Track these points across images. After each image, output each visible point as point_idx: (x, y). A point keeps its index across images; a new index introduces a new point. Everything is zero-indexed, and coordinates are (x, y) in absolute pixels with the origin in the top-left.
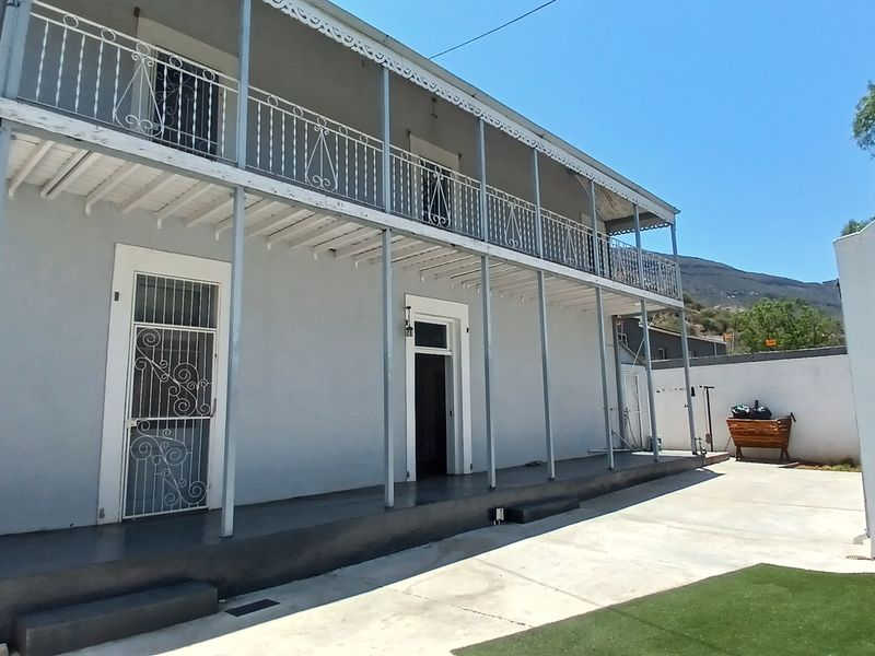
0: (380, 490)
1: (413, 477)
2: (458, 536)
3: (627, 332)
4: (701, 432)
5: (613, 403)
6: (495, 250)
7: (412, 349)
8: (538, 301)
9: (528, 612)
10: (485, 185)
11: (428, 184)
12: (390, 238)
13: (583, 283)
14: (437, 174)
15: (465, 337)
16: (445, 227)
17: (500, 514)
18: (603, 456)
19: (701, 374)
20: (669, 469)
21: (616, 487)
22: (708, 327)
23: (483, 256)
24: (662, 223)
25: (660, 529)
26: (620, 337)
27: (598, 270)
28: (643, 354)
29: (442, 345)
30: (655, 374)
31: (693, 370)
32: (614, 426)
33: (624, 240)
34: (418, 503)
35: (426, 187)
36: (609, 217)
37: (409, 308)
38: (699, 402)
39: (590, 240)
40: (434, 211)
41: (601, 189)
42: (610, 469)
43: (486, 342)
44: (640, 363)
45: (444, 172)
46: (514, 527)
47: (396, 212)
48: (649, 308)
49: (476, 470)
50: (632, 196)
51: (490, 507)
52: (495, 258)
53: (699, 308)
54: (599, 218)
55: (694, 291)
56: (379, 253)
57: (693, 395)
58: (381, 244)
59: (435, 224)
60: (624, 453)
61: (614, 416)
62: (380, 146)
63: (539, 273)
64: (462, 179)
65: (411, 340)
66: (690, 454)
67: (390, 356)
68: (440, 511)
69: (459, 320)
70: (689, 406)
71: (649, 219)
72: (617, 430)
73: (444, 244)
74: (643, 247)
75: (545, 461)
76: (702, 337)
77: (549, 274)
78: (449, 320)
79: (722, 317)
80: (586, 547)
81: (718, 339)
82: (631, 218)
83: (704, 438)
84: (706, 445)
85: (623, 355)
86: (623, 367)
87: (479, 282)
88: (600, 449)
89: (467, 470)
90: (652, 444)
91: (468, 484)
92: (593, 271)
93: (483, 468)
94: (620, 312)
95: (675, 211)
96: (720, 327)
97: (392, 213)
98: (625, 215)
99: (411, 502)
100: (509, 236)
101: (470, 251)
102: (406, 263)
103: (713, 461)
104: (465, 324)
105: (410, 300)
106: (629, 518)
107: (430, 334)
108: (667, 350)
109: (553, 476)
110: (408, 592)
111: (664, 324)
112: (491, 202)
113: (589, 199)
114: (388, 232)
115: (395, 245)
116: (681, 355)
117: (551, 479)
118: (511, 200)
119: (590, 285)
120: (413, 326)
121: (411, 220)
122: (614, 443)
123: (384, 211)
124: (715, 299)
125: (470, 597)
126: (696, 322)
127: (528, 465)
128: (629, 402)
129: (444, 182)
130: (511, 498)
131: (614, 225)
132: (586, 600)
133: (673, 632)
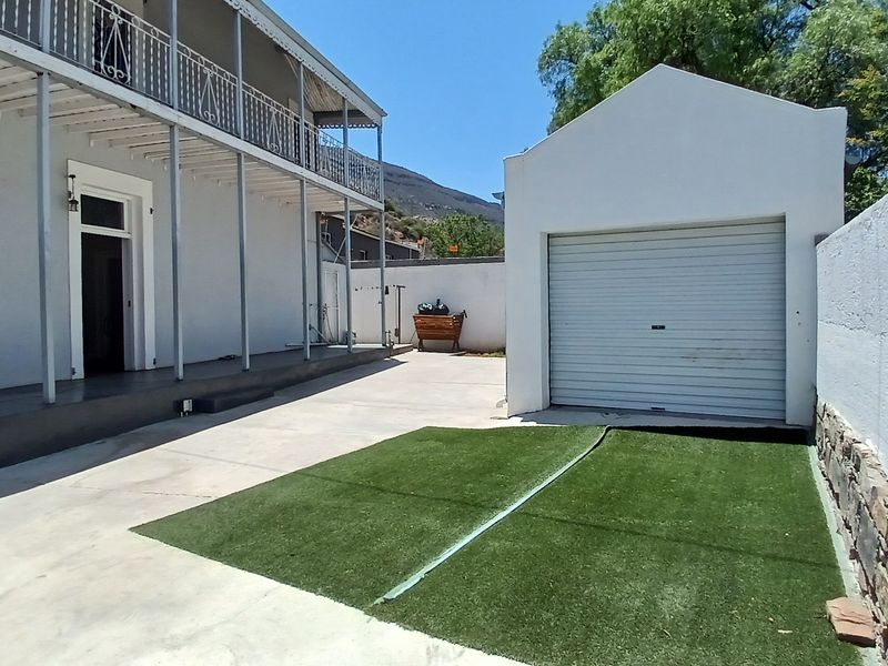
0: (38, 388)
1: (80, 373)
2: (137, 430)
3: (330, 230)
4: (391, 326)
5: (312, 298)
6: (186, 121)
7: (76, 226)
8: (236, 186)
9: (214, 487)
10: (176, 42)
11: (102, 28)
12: (48, 86)
13: (286, 172)
14: (113, 16)
15: (148, 219)
16: (123, 82)
17: (187, 405)
18: (301, 349)
19: (395, 274)
20: (361, 358)
21: (311, 377)
22: (407, 235)
23: (172, 126)
24: (370, 123)
25: (348, 408)
26: (323, 236)
27: (304, 162)
28: (343, 253)
29: (119, 226)
30: (354, 273)
31: (388, 270)
32: (313, 320)
33: (330, 136)
34: (86, 398)
35: (98, 29)
36: (318, 108)
37: (73, 177)
38: (390, 299)
39: (297, 127)
40: (109, 61)
41: (310, 75)
42: (306, 360)
43: (174, 224)
44: (341, 261)
45: (123, 15)
46: (203, 417)
47: (57, 53)
48: (352, 207)
49: (159, 365)
50: (342, 90)
51: (176, 398)
52: (185, 130)
53: (400, 216)
54: (307, 106)
55: (396, 199)
57: (387, 293)
58: (35, 91)
59: (110, 77)
60: (320, 345)
61: (312, 313)
63: (239, 155)
64: (145, 27)
65: (76, 216)
66: (380, 346)
67: (47, 228)
68: (115, 405)
69: (140, 199)
70: (382, 303)
71: (357, 117)
72: (315, 324)
73: (121, 104)
74: (350, 145)
75: (238, 353)
76: (400, 243)
77: (250, 158)
78: (128, 197)
79: (418, 226)
80: (278, 428)
81: (413, 246)
82: (340, 113)
83: (393, 332)
84: (394, 338)
85: (325, 252)
86: (324, 264)
87: (167, 158)
88: (297, 343)
89: (149, 365)
90: (346, 339)
91: (150, 378)
92: (298, 163)
93: (169, 363)
94: (324, 210)
95: (382, 114)
96: (416, 234)
97: (51, 54)
98: (335, 108)
99: (78, 397)
100: (205, 108)
101: (156, 118)
102: (71, 121)
103: (399, 352)
104: (148, 204)
105: (73, 167)
106: (322, 401)
107: (101, 210)
108: (366, 252)
109: (248, 367)
110: (77, 485)
111: (367, 228)
112: (182, 62)
113: (297, 81)
114: (45, 77)
115: (53, 95)
116: (378, 257)
117: (245, 370)
118: (208, 65)
119: (294, 176)
120: (78, 199)
121: (77, 66)
122: (311, 338)
123: (40, 49)
124: (414, 209)
125: (150, 482)
126: (397, 229)
127: (221, 359)
128: (328, 299)
129: (123, 27)
130: (202, 390)
131: (322, 117)
132: (274, 470)
133: (349, 483)
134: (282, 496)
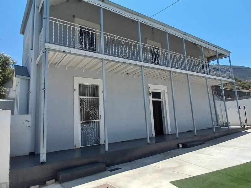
0: (146, 139)
1: (154, 135)
2: (168, 152)
3: (217, 91)
4: (243, 120)
5: (213, 112)
6: (173, 70)
7: (151, 99)
8: (187, 83)
9: (191, 172)
10: (169, 51)
11: (153, 53)
12: (143, 69)
13: (201, 77)
14: (155, 50)
15: (166, 95)
16: (158, 64)
17: (180, 145)
18: (212, 128)
19: (242, 102)
20: (233, 131)
21: (216, 138)
22: (244, 87)
23: (170, 72)
24: (226, 56)
25: (231, 149)
26: (214, 92)
27: (206, 73)
28: (222, 97)
29: (160, 98)
30: (227, 103)
31: (240, 101)
32: (214, 119)
33: (213, 63)
34: (156, 142)
35: (152, 53)
36: (208, 56)
37: (150, 88)
38: (242, 111)
39: (203, 64)
40: (155, 60)
41: (205, 48)
42: (214, 132)
43: (173, 96)
44: (221, 100)
45: (157, 49)
46: (185, 149)
47: (144, 61)
48: (223, 83)
49: (172, 133)
50: (215, 49)
51: (178, 143)
52: (173, 72)
53: (240, 81)
54: (205, 57)
55: (237, 76)
56: (141, 73)
57: (240, 108)
58: (141, 70)
59: (156, 64)
60: (218, 127)
61: (214, 116)
62: (139, 44)
63: (187, 75)
64: (162, 50)
65: (151, 97)
66: (240, 127)
67: (145, 101)
68: (163, 145)
69: (164, 91)
70: (239, 112)
71: (221, 56)
72: (215, 120)
73: (158, 69)
74: (220, 64)
75: (193, 130)
76: (242, 91)
77: (190, 75)
78: (162, 91)
79: (248, 84)
80: (208, 155)
81: (247, 91)
82: (215, 56)
83: (244, 122)
84: (245, 124)
85: (216, 97)
86: (216, 101)
87: (169, 79)
88: (210, 126)
89: (170, 133)
90: (227, 124)
91: (170, 137)
92: (204, 73)
93: (174, 132)
94: (214, 84)
95: (230, 52)
96: (248, 87)
97: (143, 62)
98: (213, 55)
99: (154, 142)
100: (178, 65)
101: (166, 70)
102: (148, 75)
103: (247, 129)
104: (166, 92)
105: (150, 86)
106: (221, 146)
107: (156, 95)
108: (230, 95)
109: (196, 134)
110: (156, 166)
111: (229, 87)
112: (171, 55)
113: (201, 51)
114: (143, 67)
115: (145, 71)
116: (235, 96)
117: (195, 135)
118: (177, 54)
119: (203, 77)
120: (151, 93)
121: (149, 63)
122: (215, 124)
123: (141, 61)
124: (245, 78)
125: (174, 168)
126: (240, 86)
127: (188, 131)
128: (219, 112)
129: (157, 52)
130: (184, 141)
131: (210, 59)
132: (208, 169)
133: (236, 177)
134: (212, 179)
